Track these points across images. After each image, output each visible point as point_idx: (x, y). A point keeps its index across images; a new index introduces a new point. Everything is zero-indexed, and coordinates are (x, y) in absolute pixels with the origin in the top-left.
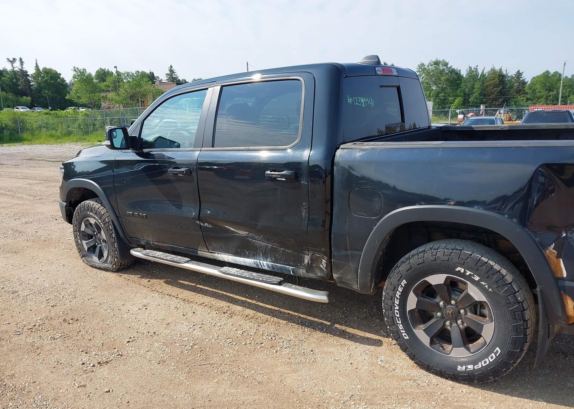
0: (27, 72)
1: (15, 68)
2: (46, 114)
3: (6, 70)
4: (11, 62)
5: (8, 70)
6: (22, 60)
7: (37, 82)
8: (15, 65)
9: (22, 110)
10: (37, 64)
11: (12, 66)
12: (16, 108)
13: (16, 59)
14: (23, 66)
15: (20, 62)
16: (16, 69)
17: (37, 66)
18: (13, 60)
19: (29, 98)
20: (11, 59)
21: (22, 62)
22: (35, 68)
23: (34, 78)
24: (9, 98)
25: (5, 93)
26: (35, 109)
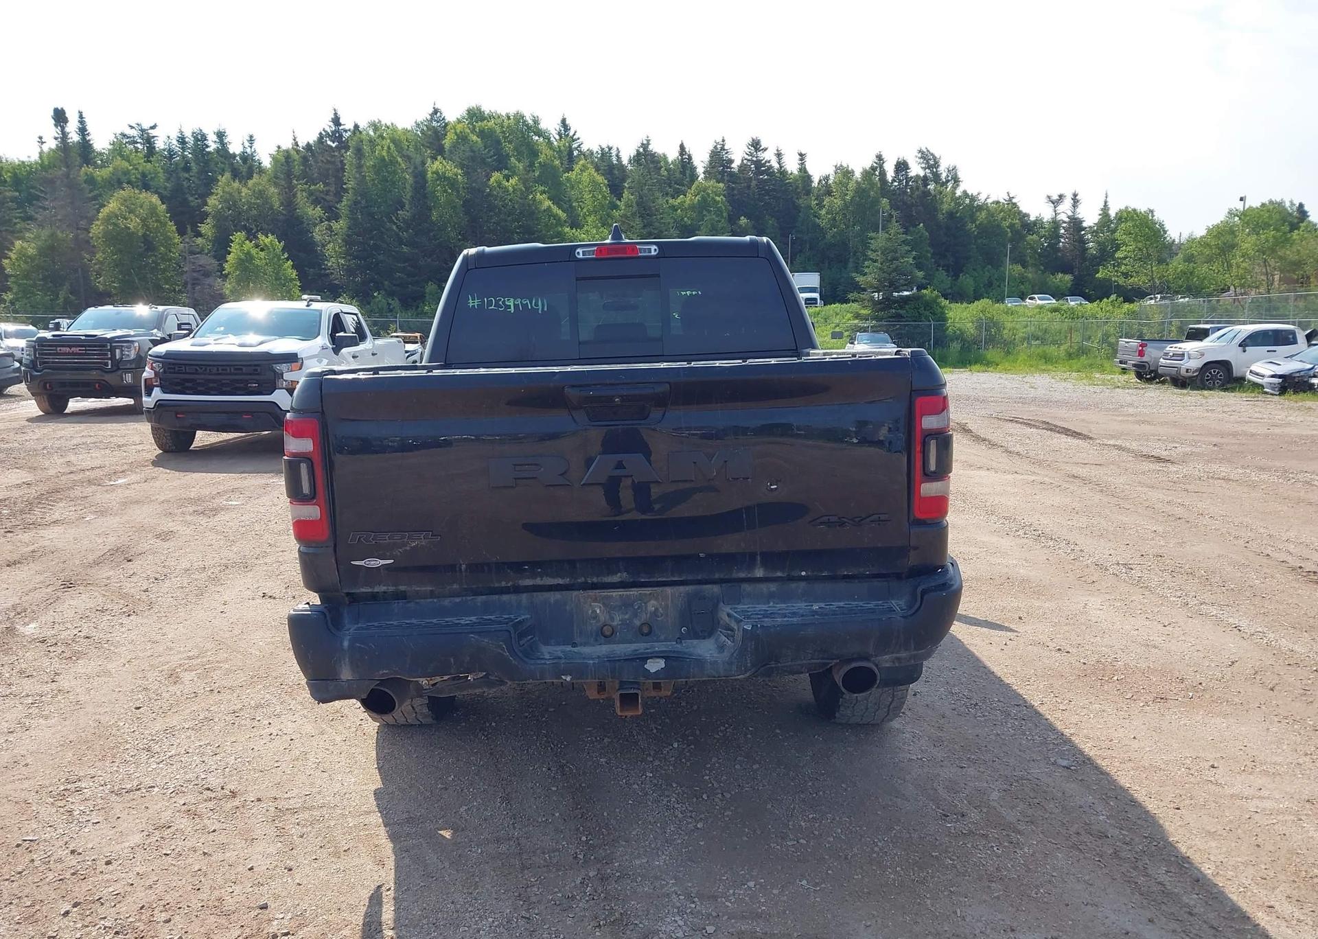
0: (1081, 222)
1: (1059, 214)
2: (1055, 310)
3: (1041, 220)
4: (1054, 204)
5: (1044, 221)
6: (1077, 197)
7: (1098, 243)
8: (1060, 208)
9: (1039, 302)
10: (1106, 202)
11: (1055, 211)
12: (1030, 299)
13: (1065, 196)
14: (1077, 210)
15: (1072, 202)
16: (1060, 217)
17: (1105, 208)
18: (1058, 198)
19: (1068, 277)
20: (1055, 197)
21: (1075, 201)
22: (1101, 212)
23: (1095, 233)
24: (1026, 277)
25: (1020, 267)
26: (1067, 299)
